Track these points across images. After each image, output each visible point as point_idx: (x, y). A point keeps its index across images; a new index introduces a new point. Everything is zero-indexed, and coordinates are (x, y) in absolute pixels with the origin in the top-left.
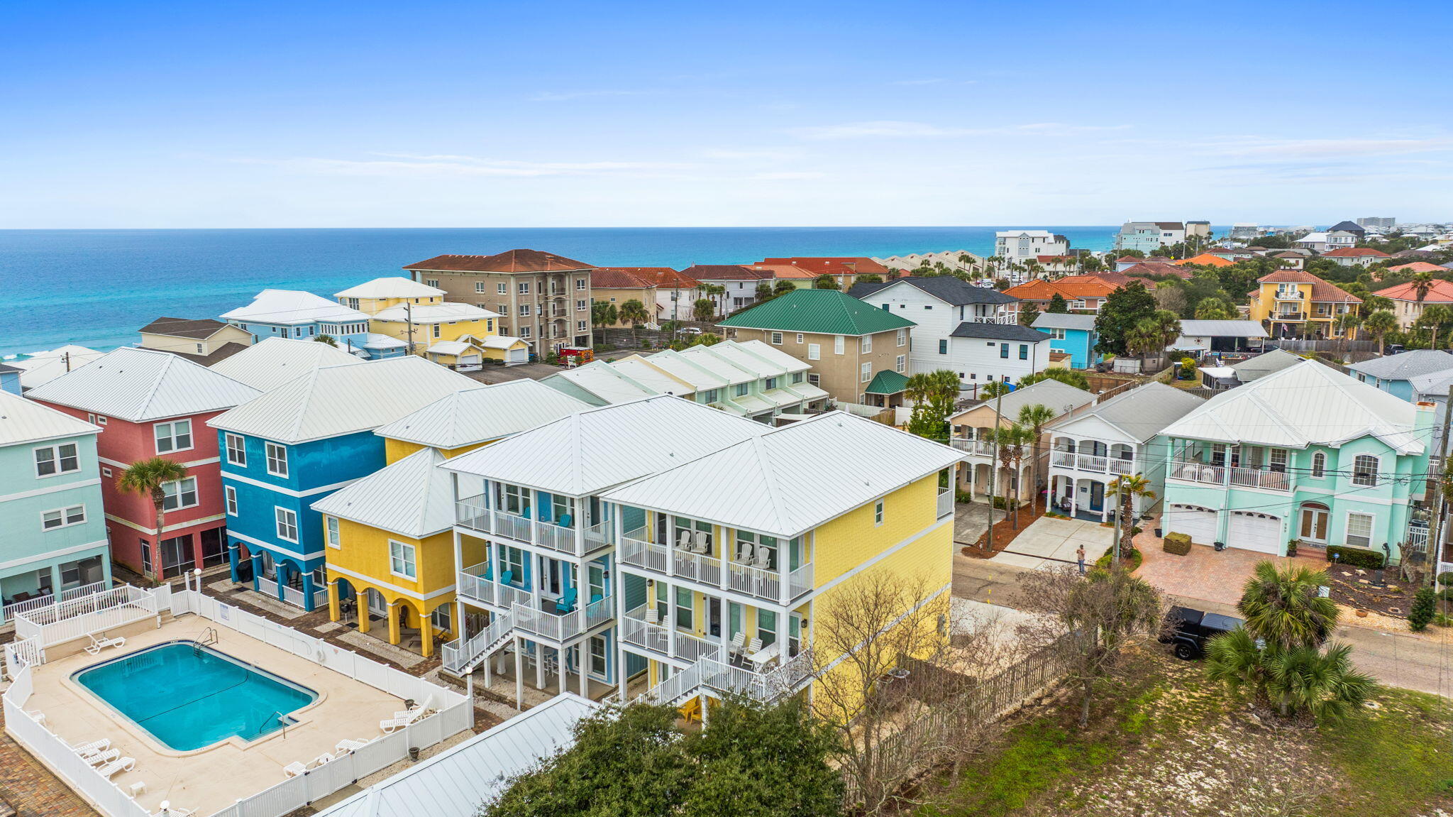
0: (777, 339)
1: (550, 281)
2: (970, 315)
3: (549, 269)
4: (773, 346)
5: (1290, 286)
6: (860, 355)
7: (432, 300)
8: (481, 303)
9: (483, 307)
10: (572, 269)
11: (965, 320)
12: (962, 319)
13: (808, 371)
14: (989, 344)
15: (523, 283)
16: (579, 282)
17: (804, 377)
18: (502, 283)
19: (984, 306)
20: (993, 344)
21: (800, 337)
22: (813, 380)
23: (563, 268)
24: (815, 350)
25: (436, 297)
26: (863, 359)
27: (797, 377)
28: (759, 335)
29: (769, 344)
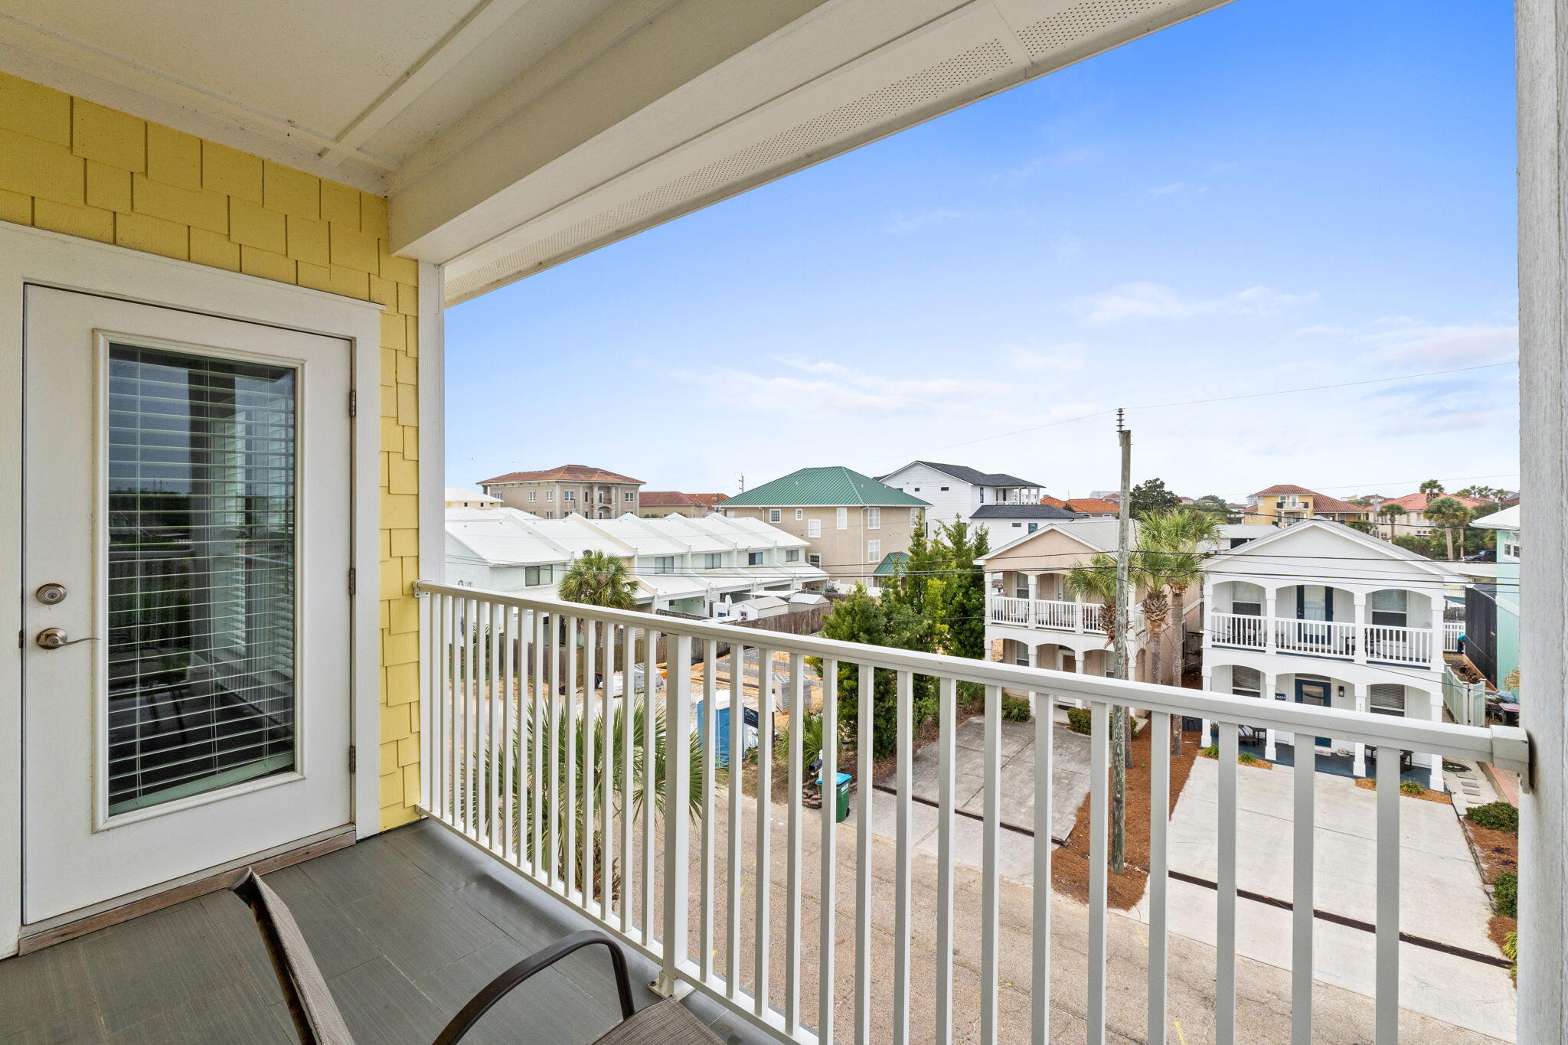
0: (776, 518)
1: (596, 493)
2: (990, 498)
3: (595, 479)
4: (771, 524)
5: (1291, 498)
6: (866, 531)
7: (482, 505)
8: (532, 510)
9: (535, 513)
10: (619, 481)
11: (984, 504)
12: (982, 502)
13: (807, 550)
14: (1015, 525)
15: (569, 491)
16: (627, 494)
17: (802, 555)
18: (549, 491)
19: (1005, 491)
20: (1018, 525)
21: (799, 512)
22: (814, 560)
23: (610, 480)
24: (815, 526)
25: (487, 502)
26: (869, 534)
27: (792, 554)
28: (757, 513)
29: (766, 521)
